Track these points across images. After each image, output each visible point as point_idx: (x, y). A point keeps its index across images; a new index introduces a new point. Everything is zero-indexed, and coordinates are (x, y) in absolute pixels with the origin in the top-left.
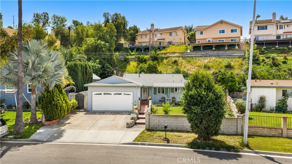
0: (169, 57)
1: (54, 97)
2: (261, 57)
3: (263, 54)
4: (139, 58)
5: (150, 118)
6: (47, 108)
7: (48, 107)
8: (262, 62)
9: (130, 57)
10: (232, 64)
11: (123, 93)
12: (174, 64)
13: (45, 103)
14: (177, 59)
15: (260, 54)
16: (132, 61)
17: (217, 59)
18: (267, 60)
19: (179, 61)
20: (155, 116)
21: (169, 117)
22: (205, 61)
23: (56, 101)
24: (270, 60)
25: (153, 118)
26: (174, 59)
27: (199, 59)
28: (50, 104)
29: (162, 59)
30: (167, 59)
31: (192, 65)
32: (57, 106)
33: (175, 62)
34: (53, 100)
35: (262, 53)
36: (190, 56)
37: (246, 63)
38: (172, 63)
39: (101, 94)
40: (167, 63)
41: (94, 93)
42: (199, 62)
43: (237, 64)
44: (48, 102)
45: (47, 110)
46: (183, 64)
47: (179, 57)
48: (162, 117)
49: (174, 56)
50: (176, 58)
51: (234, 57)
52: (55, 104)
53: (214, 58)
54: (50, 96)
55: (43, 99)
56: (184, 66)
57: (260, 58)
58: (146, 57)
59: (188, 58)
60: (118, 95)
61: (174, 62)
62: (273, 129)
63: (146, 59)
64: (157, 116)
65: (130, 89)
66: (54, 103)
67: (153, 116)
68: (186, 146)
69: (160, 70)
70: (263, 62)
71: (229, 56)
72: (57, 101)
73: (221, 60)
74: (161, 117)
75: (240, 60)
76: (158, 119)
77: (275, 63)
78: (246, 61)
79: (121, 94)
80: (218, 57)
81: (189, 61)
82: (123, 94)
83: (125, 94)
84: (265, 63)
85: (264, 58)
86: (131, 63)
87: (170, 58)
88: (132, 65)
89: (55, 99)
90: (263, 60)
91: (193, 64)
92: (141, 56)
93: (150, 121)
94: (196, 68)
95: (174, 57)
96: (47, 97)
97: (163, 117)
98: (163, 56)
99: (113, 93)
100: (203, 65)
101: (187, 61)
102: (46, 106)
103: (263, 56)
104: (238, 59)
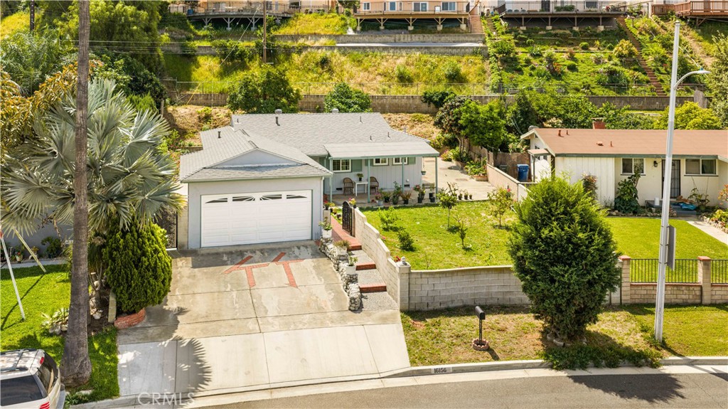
0: (306, 47)
1: (144, 243)
2: (522, 54)
3: (525, 45)
4: (224, 47)
5: (413, 281)
6: (127, 280)
7: (132, 276)
8: (525, 66)
9: (197, 44)
10: (463, 71)
11: (284, 194)
12: (323, 68)
13: (120, 264)
14: (328, 53)
15: (517, 45)
16: (203, 55)
17: (425, 57)
18: (535, 62)
19: (334, 60)
20: (423, 276)
21: (457, 275)
22: (398, 62)
23: (152, 256)
24: (541, 61)
25: (419, 282)
26: (320, 54)
27: (383, 54)
28: (137, 267)
29: (288, 52)
30: (300, 52)
31: (366, 70)
32: (155, 269)
33: (324, 62)
34: (144, 254)
35: (521, 43)
36: (360, 47)
37: (492, 68)
38: (317, 64)
39: (225, 200)
40: (303, 63)
41: (205, 199)
42: (385, 64)
43: (472, 70)
44: (130, 263)
45: (130, 286)
46: (345, 67)
47: (332, 48)
48: (441, 276)
49: (317, 44)
50: (324, 50)
51: (462, 52)
52: (150, 264)
53: (418, 54)
54: (133, 242)
55: (115, 253)
56: (348, 72)
57: (520, 54)
58: (243, 45)
59: (356, 53)
60: (271, 200)
61: (321, 62)
62: (684, 288)
63: (244, 51)
64: (428, 276)
65: (303, 182)
66: (147, 263)
67: (419, 276)
68: (542, 364)
69: (295, 89)
70: (528, 66)
71: (451, 52)
72: (155, 256)
73: (434, 60)
74: (438, 276)
75: (478, 60)
76: (431, 281)
77: (554, 69)
78: (490, 63)
79: (279, 197)
80: (426, 50)
81: (358, 61)
82: (284, 197)
83: (289, 197)
84: (533, 69)
85: (528, 56)
86: (201, 60)
87: (309, 50)
88: (206, 67)
89: (148, 251)
90: (528, 62)
91: (370, 69)
92: (231, 43)
93: (411, 289)
94: (379, 78)
95: (318, 48)
96: (126, 247)
97: (444, 275)
98: (289, 43)
99: (257, 196)
100: (397, 72)
101: (354, 61)
102: (126, 272)
103: (524, 50)
104: (472, 58)
